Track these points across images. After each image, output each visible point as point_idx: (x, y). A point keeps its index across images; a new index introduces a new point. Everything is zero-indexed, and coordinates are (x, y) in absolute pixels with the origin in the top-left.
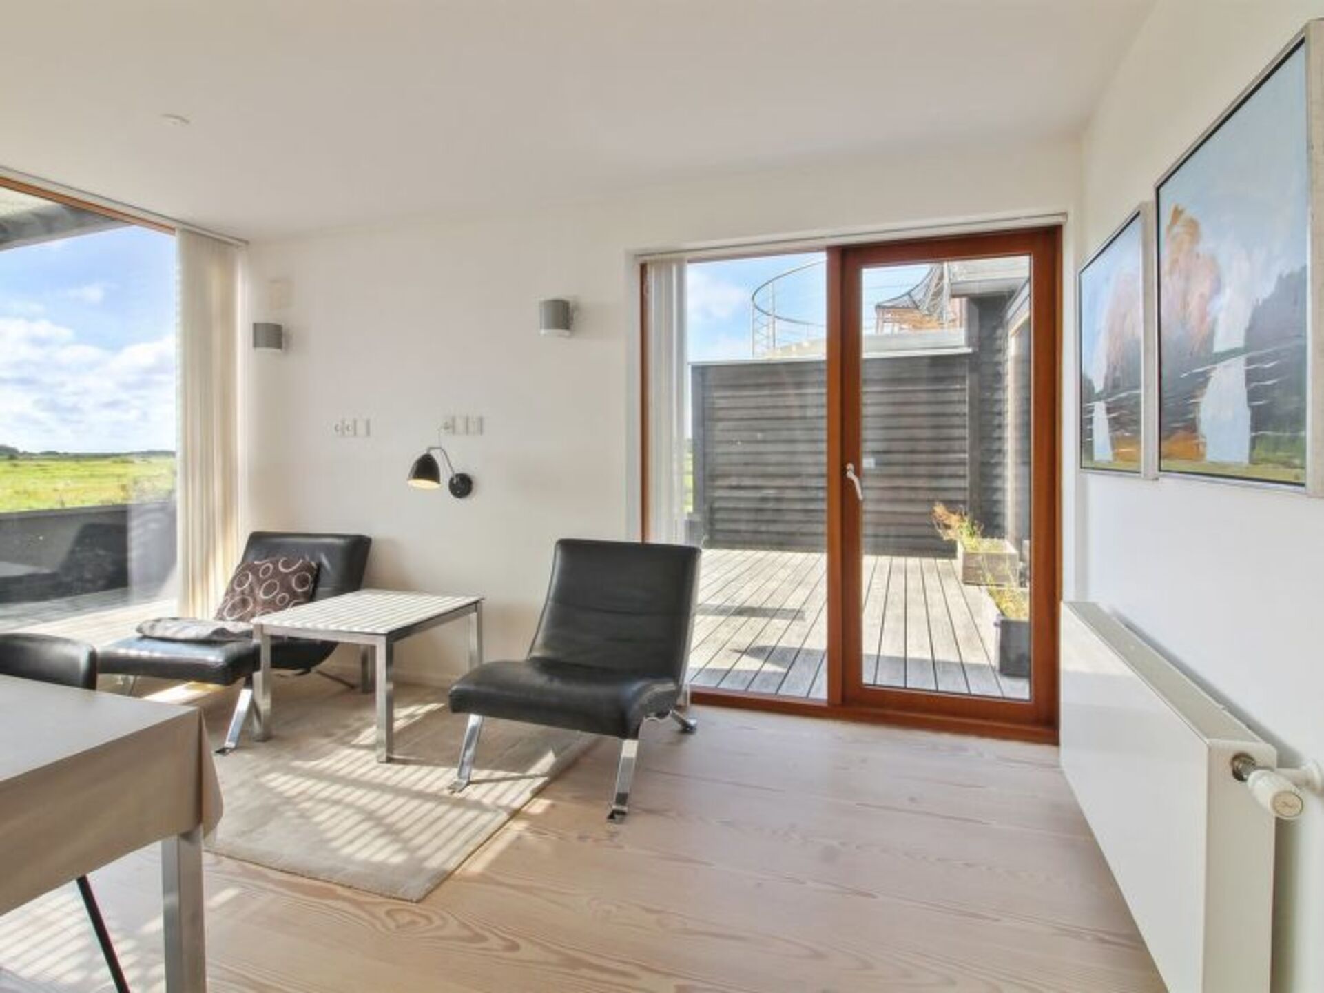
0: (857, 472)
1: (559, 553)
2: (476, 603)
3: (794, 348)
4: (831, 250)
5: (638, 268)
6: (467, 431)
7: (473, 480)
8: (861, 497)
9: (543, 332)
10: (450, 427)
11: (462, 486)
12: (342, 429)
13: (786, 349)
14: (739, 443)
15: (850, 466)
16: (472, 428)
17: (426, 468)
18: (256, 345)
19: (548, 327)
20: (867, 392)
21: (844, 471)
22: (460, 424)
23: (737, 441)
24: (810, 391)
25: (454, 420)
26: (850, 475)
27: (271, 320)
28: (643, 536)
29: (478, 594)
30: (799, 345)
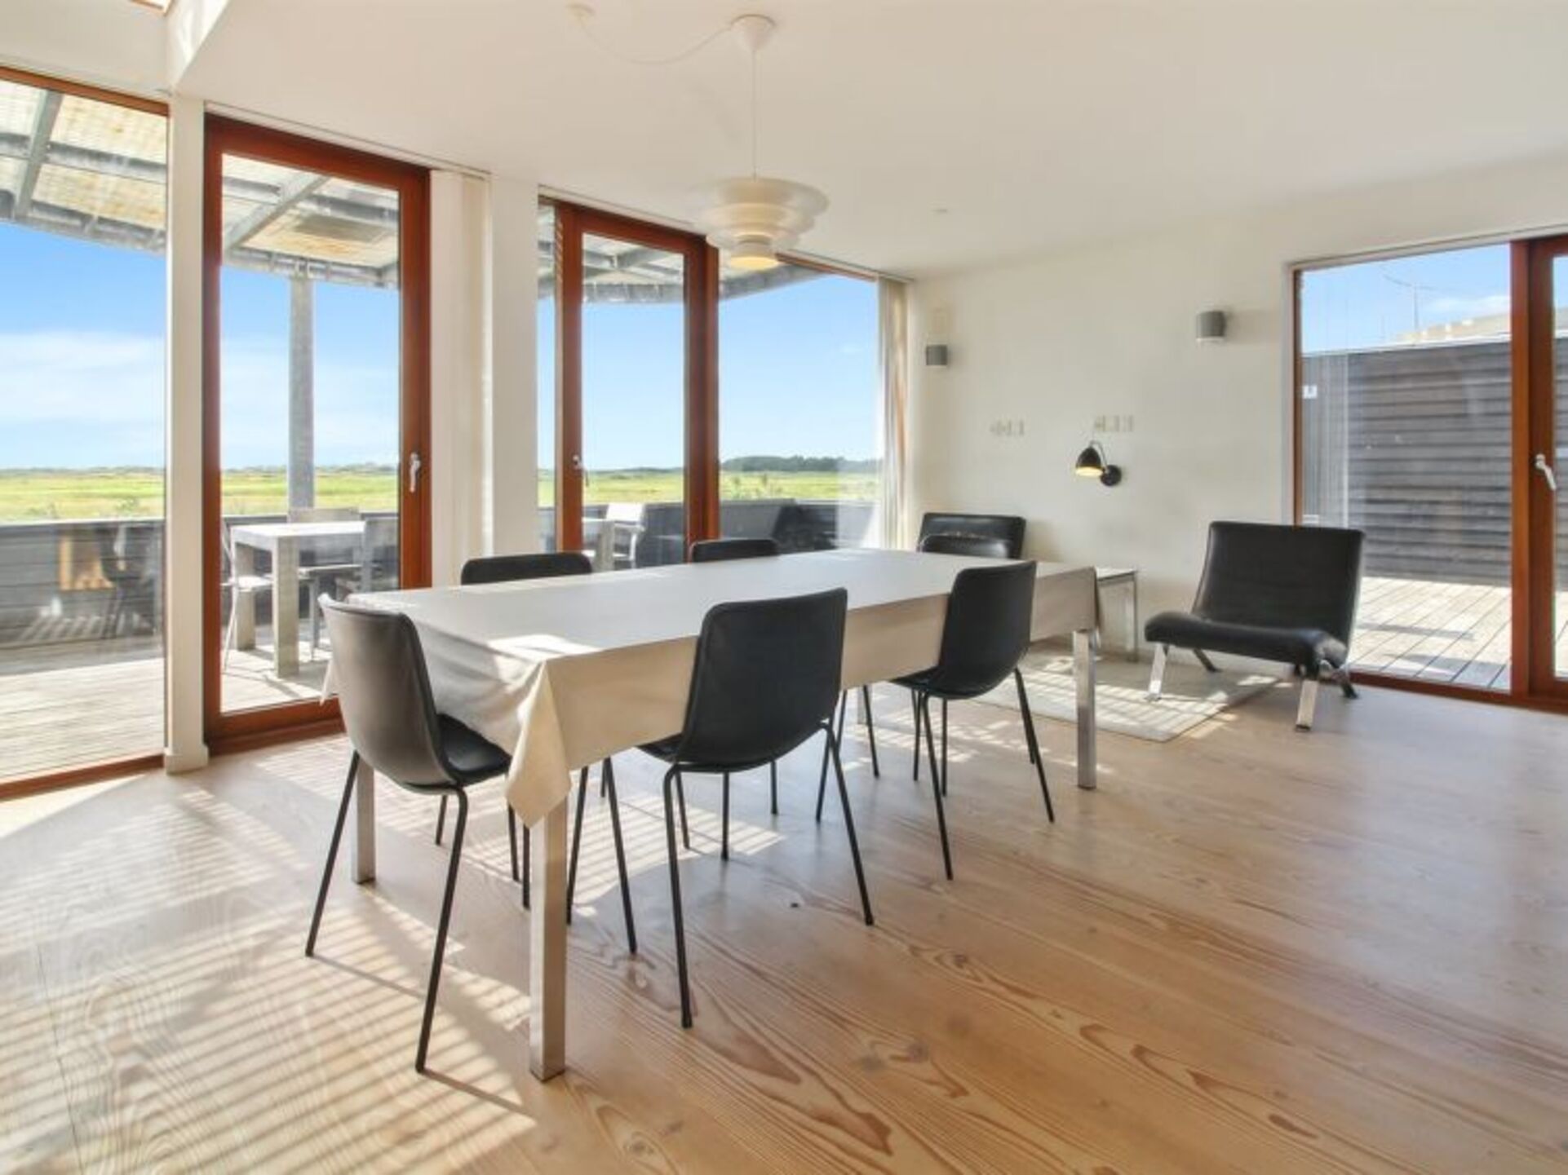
0: (1550, 462)
1: (1212, 533)
2: (1132, 574)
3: (1448, 328)
4: (1516, 244)
5: (1291, 276)
6: (1117, 428)
7: (1123, 471)
8: (1553, 486)
9: (1199, 340)
10: (1100, 425)
11: (1112, 476)
12: (999, 429)
13: (1439, 329)
14: (1369, 448)
15: (1540, 457)
16: (1122, 424)
17: (1090, 458)
18: (928, 363)
19: (1205, 335)
20: (1561, 381)
21: (1532, 461)
22: (1110, 423)
23: (1365, 446)
24: (1468, 381)
25: (1104, 418)
26: (1541, 463)
27: (935, 342)
28: (1295, 521)
29: (1132, 567)
30: (1456, 325)
